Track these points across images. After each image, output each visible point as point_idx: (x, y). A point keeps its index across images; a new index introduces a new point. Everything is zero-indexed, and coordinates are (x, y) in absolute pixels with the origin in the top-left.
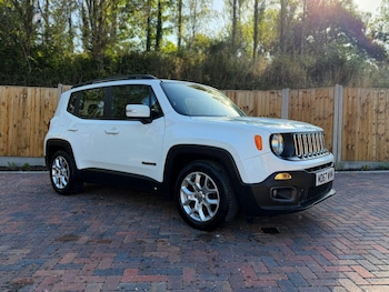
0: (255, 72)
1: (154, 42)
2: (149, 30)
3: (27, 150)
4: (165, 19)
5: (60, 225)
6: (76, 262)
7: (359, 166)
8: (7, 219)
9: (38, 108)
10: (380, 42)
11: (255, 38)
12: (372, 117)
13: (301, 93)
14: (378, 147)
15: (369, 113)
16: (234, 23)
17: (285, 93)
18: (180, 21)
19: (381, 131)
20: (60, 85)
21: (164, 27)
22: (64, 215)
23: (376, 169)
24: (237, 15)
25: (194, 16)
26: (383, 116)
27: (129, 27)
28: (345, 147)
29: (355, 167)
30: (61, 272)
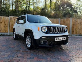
0: (51, 15)
1: (28, 7)
2: (27, 5)
3: (1, 31)
4: (31, 2)
5: (14, 48)
6: (21, 56)
7: (75, 35)
8: (1, 46)
9: (4, 21)
10: (76, 9)
11: (50, 8)
12: (78, 25)
13: (63, 19)
14: (79, 31)
15: (77, 24)
16: (46, 4)
17: (59, 19)
18: (34, 3)
19: (80, 28)
20: (9, 16)
21: (30, 4)
22: (14, 45)
23: (79, 36)
24: (46, 3)
25: (37, 2)
26: (80, 25)
27: (22, 4)
28: (72, 31)
29: (74, 35)
30: (19, 58)
